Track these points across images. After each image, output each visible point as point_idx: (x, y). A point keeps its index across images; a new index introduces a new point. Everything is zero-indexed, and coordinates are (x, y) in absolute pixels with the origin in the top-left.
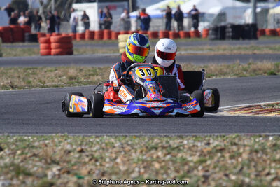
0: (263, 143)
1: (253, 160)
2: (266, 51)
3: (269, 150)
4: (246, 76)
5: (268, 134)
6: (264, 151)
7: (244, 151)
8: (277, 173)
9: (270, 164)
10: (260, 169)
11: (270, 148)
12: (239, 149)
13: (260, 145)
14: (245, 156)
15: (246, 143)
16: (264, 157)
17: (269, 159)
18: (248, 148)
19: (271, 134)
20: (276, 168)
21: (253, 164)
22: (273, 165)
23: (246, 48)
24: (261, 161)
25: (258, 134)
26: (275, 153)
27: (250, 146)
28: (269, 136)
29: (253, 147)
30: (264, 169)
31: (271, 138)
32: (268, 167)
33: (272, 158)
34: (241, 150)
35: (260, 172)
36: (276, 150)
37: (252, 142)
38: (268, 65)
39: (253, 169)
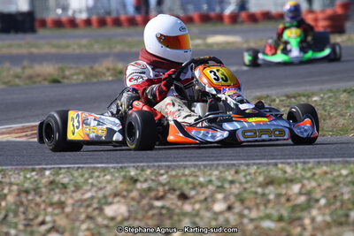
0: (36, 180)
1: (22, 203)
2: (47, 49)
3: (44, 190)
4: (18, 85)
5: (44, 166)
6: (37, 191)
7: (10, 191)
8: (54, 221)
9: (45, 210)
10: (31, 216)
11: (46, 187)
12: (3, 189)
13: (31, 183)
14: (11, 198)
15: (13, 180)
16: (38, 199)
17: (44, 201)
18: (15, 188)
19: (49, 166)
20: (53, 215)
21: (21, 209)
22: (50, 210)
23: (20, 46)
24: (33, 205)
25: (30, 167)
26: (52, 193)
27: (18, 185)
28: (45, 169)
29: (23, 186)
30: (36, 217)
31: (47, 173)
32: (42, 212)
33: (47, 201)
34: (6, 191)
35: (32, 220)
36: (53, 190)
37: (22, 178)
38: (49, 69)
39: (22, 216)
